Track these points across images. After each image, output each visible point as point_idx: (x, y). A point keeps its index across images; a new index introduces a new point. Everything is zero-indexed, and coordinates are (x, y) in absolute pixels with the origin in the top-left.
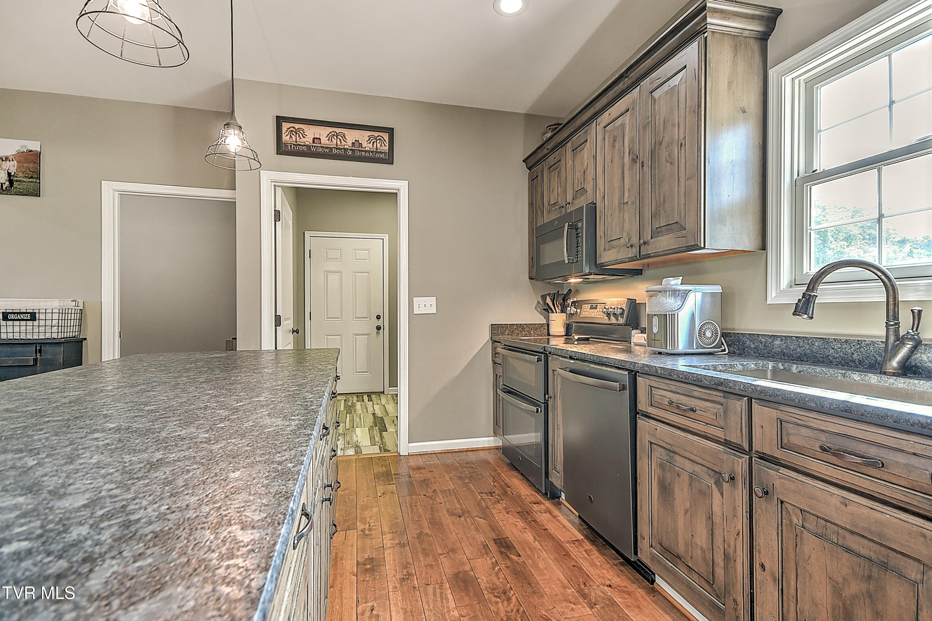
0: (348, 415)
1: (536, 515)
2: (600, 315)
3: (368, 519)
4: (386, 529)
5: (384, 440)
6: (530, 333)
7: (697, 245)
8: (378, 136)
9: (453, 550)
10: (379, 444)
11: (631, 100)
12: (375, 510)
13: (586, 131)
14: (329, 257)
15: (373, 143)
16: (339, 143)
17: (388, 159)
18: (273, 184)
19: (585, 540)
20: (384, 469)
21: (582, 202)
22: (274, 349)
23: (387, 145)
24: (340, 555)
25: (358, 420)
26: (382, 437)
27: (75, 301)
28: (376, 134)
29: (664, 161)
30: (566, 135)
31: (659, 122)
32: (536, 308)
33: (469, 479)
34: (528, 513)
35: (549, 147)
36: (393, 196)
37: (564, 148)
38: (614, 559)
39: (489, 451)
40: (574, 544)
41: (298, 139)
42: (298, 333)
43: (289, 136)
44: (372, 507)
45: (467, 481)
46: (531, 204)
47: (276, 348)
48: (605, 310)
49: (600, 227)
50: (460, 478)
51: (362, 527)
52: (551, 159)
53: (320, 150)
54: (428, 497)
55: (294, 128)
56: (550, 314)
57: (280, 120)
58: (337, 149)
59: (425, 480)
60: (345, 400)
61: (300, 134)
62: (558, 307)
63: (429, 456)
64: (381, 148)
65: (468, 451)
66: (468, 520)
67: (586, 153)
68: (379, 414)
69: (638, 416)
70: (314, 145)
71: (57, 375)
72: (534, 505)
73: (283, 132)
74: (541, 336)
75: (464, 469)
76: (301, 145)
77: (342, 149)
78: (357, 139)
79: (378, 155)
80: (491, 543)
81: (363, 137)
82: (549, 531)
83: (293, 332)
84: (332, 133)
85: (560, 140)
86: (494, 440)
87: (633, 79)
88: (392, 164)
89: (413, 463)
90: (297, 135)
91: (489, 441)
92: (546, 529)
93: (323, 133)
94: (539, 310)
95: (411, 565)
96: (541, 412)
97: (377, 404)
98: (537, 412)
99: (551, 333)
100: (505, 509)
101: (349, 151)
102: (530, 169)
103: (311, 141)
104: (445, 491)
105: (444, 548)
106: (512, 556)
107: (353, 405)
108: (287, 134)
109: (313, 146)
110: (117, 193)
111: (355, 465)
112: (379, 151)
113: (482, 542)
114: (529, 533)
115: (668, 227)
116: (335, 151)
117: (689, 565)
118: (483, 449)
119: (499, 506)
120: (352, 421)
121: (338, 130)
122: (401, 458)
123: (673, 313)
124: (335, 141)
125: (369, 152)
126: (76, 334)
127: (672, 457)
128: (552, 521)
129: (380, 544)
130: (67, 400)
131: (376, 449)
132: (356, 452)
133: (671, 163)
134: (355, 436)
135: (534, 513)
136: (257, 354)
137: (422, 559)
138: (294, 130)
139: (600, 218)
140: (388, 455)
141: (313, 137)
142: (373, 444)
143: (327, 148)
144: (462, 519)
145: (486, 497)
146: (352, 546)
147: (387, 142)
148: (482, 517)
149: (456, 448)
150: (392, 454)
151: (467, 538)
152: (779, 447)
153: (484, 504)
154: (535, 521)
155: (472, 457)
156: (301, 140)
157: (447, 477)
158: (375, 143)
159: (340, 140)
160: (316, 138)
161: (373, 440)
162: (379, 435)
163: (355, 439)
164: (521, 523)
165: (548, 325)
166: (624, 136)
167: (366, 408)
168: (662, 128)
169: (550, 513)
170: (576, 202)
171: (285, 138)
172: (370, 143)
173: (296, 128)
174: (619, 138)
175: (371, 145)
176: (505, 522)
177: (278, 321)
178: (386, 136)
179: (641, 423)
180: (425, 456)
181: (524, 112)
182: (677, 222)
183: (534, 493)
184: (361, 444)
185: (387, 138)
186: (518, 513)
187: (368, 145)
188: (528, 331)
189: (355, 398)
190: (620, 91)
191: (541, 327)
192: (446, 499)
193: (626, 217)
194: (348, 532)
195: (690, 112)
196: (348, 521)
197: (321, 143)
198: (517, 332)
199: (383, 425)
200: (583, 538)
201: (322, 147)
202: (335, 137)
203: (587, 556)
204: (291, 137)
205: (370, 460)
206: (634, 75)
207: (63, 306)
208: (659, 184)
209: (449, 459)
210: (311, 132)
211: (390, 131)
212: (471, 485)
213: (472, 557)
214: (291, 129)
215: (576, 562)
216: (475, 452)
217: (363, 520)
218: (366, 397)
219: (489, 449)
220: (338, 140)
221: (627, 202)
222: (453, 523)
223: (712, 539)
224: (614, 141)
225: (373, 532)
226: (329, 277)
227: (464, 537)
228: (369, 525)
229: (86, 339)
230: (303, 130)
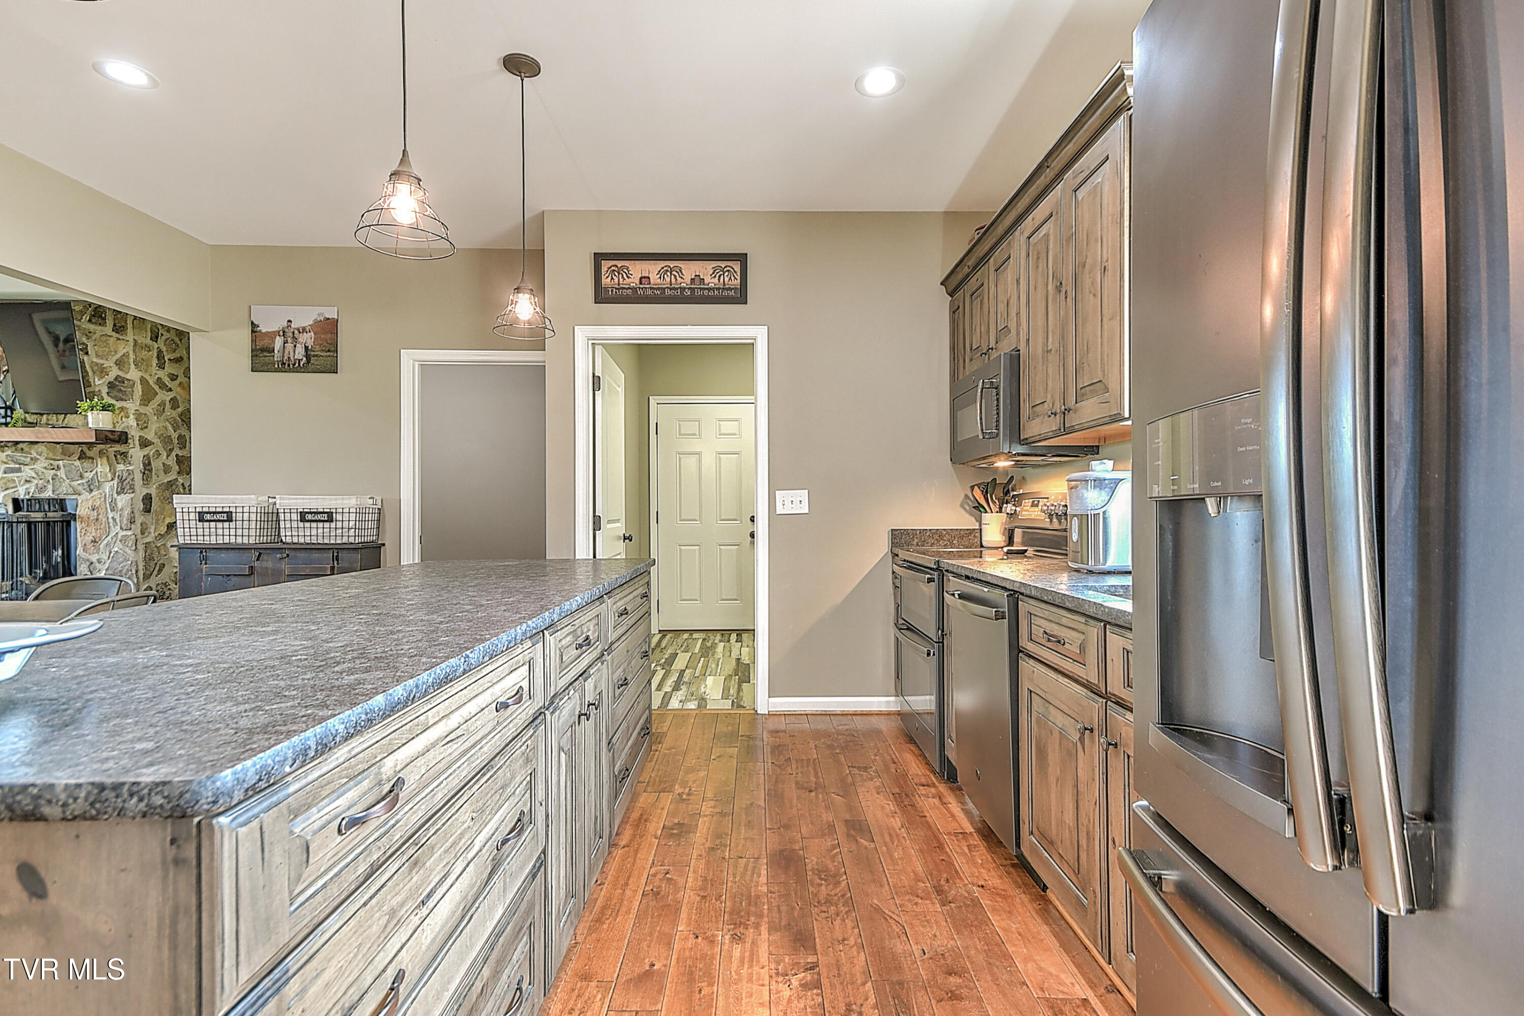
0: (702, 659)
1: (918, 799)
2: (1041, 516)
3: (690, 784)
4: (709, 795)
5: (741, 694)
6: (952, 543)
7: (1119, 414)
8: (725, 267)
9: (787, 827)
10: (733, 698)
11: (1055, 200)
12: (702, 774)
13: (1009, 243)
14: (682, 432)
15: (720, 276)
16: (673, 280)
17: (740, 296)
18: (590, 342)
19: (975, 834)
20: (730, 728)
21: (1006, 347)
22: (591, 557)
23: (738, 278)
24: (645, 817)
25: (714, 666)
26: (739, 689)
27: (373, 498)
28: (723, 264)
29: (1087, 291)
30: (987, 248)
31: (1083, 235)
32: (962, 506)
33: (842, 749)
34: (907, 795)
35: (970, 264)
36: (748, 348)
37: (987, 265)
38: (1006, 859)
39: (887, 716)
40: (956, 836)
41: (621, 280)
42: (631, 540)
43: (610, 278)
44: (699, 771)
45: (838, 751)
46: (953, 348)
47: (595, 557)
48: (1045, 508)
49: (1023, 386)
50: (830, 747)
51: (680, 791)
52: (973, 283)
53: (649, 292)
54: (776, 765)
55: (617, 266)
56: (983, 514)
57: (599, 258)
58: (671, 289)
59: (779, 746)
60: (704, 639)
61: (624, 274)
62: (994, 503)
63: (797, 717)
64: (730, 282)
65: (855, 714)
66: (820, 796)
67: (1009, 275)
68: (746, 659)
69: (1020, 654)
70: (641, 286)
71: (346, 577)
72: (921, 788)
73: (603, 274)
74: (971, 548)
75: (840, 737)
76: (625, 288)
77: (677, 289)
78: (697, 274)
79: (725, 293)
80: (840, 824)
81: (705, 270)
82: (928, 819)
83: (625, 539)
84: (665, 268)
85: (982, 254)
86: (896, 702)
87: (1056, 171)
88: (746, 303)
89: (771, 724)
90: (620, 276)
91: (888, 702)
92: (925, 817)
93: (652, 270)
94: (967, 508)
95: (727, 835)
96: (934, 654)
97: (748, 646)
98: (929, 654)
99: (984, 544)
100: (877, 788)
101: (686, 290)
102: (951, 294)
103: (638, 282)
104: (803, 760)
105: (776, 823)
106: (862, 841)
107: (714, 646)
108: (607, 275)
109: (639, 288)
110: (417, 363)
111: (692, 721)
112: (727, 286)
113: (828, 822)
114: (897, 819)
115: (1092, 387)
116: (668, 292)
117: (1061, 852)
118: (879, 714)
119: (870, 784)
120: (706, 667)
121: (672, 264)
122: (759, 717)
123: (1096, 512)
124: (668, 279)
125: (713, 289)
126: (374, 538)
127: (1047, 708)
128: (938, 809)
129: (698, 810)
130: (348, 595)
131: (727, 704)
132: (699, 706)
133: (1094, 295)
134: (703, 687)
135: (917, 796)
136: (569, 564)
137: (743, 831)
138: (616, 269)
139: (1024, 371)
140: (741, 712)
141: (640, 276)
142: (725, 696)
143: (658, 289)
144: (813, 794)
145: (857, 772)
146: (663, 809)
147: (739, 274)
148: (841, 794)
149: (838, 709)
150: (747, 712)
151: (810, 815)
152: (1126, 685)
153: (850, 779)
154: (913, 806)
155: (859, 723)
156: (625, 282)
157: (812, 745)
158: (722, 277)
159: (675, 276)
160: (645, 277)
161: (726, 692)
162: (736, 686)
163: (703, 690)
164: (891, 805)
165: (981, 530)
166: (1048, 252)
167: (730, 651)
168: (1085, 245)
169: (940, 798)
170: (1000, 345)
171: (606, 281)
172: (715, 277)
173: (619, 266)
174: (1043, 255)
175: (716, 280)
176: (870, 803)
177: (597, 523)
178: (737, 266)
179: (1026, 665)
180: (792, 717)
181: (943, 210)
182: (1100, 381)
183: (928, 773)
184: (708, 697)
185: (738, 269)
186: (893, 794)
187: (712, 280)
188: (949, 540)
189: (718, 637)
190: (1042, 187)
191: (970, 534)
192: (800, 770)
193: (1050, 371)
194: (662, 794)
195: (1112, 222)
196: (665, 782)
197: (650, 284)
198: (932, 541)
199: (747, 674)
200: (972, 830)
201: (651, 288)
202: (669, 274)
203: (967, 852)
204: (612, 278)
205: (716, 716)
206: (1057, 164)
207: (360, 505)
208: (1083, 325)
209: (822, 725)
210: (637, 270)
211: (742, 258)
212: (842, 757)
213: (808, 836)
214: (613, 268)
215: (949, 856)
216: (864, 718)
217: (684, 784)
218: (734, 636)
219: (889, 714)
220: (673, 276)
221: (1051, 350)
222: (799, 798)
223: (1077, 814)
224: (1038, 258)
225: (691, 797)
226: (682, 460)
227: (807, 814)
228: (690, 790)
229: (384, 545)
230: (627, 268)
